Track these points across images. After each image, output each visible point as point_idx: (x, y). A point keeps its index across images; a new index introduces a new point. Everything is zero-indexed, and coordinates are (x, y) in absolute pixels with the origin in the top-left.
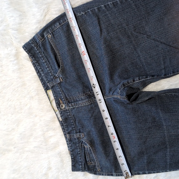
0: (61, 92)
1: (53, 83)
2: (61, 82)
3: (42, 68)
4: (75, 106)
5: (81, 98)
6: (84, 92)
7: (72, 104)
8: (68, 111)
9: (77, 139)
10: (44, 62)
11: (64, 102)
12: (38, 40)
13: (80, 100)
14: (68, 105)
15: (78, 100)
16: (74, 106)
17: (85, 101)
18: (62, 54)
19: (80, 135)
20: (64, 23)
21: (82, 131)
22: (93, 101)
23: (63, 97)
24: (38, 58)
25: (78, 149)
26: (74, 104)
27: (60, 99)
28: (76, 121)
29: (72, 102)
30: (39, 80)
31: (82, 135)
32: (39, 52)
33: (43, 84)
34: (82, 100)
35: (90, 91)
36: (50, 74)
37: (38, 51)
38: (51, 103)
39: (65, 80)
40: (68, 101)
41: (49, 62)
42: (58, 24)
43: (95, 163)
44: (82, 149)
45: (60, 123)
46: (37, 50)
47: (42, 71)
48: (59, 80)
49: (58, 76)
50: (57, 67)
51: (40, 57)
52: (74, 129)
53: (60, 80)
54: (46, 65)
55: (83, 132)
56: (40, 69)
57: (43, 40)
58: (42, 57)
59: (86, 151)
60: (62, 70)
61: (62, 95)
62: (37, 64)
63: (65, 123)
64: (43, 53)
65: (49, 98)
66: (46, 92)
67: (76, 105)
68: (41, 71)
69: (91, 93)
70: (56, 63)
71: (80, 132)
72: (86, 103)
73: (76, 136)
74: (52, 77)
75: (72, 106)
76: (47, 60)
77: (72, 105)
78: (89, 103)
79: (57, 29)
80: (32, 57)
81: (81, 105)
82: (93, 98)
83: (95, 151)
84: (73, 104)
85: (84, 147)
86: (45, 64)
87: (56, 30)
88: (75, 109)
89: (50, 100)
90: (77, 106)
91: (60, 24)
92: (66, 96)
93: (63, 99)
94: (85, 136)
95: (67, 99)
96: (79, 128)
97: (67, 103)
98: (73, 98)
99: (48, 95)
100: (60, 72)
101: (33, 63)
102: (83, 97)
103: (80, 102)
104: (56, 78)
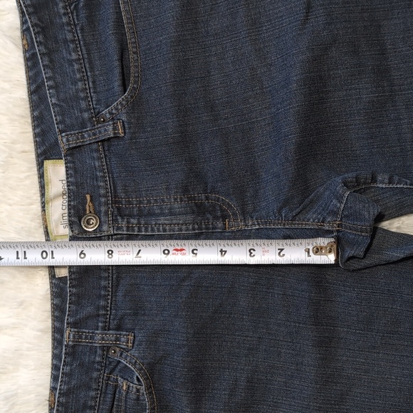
0: (100, 174)
1: (83, 137)
2: (116, 137)
3: (59, 79)
4: (140, 230)
5: (170, 209)
6: (185, 190)
7: (132, 220)
9: (99, 352)
10: (75, 60)
11: (103, 209)
13: (162, 214)
14: (115, 220)
15: (159, 211)
16: (136, 229)
17: (181, 219)
18: (149, 49)
19: (117, 339)
21: (129, 326)
22: (207, 229)
23: (102, 192)
24: (57, 42)
25: (90, 388)
26: (139, 223)
27: (88, 197)
28: (117, 286)
29: (131, 216)
30: (30, 120)
31: (126, 339)
32: (69, 24)
33: (36, 135)
34: (171, 214)
35: (205, 191)
36: (83, 104)
37: (65, 20)
38: (43, 207)
39: (134, 133)
40: (119, 209)
41: (90, 63)
44: (105, 393)
45: (52, 285)
46: (65, 14)
47: (56, 87)
48: (111, 128)
49: (111, 113)
50: (117, 84)
51: (66, 41)
52: (102, 312)
53: (115, 129)
54: (79, 71)
55: (132, 330)
56: (49, 79)
58: (73, 41)
59: (120, 400)
60: (132, 97)
61: (102, 184)
62: (46, 59)
63: (73, 287)
64: (82, 29)
66: (40, 165)
67: (143, 229)
68: (50, 88)
69: (207, 198)
70: (117, 71)
71: (119, 328)
72: (184, 227)
73: (103, 339)
74: (86, 115)
75: (128, 227)
76: (86, 56)
77: (128, 222)
78: (194, 229)
80: (38, 33)
82: (209, 216)
84: (134, 221)
85: (116, 387)
86: (76, 67)
89: (43, 195)
90: (146, 231)
92: (115, 191)
93: (103, 200)
94: (136, 343)
95: (116, 202)
96: (120, 313)
97: (112, 213)
98: (140, 202)
99: (41, 176)
100: (124, 103)
101: (28, 55)
102: (176, 206)
103: (162, 220)
104: (98, 122)
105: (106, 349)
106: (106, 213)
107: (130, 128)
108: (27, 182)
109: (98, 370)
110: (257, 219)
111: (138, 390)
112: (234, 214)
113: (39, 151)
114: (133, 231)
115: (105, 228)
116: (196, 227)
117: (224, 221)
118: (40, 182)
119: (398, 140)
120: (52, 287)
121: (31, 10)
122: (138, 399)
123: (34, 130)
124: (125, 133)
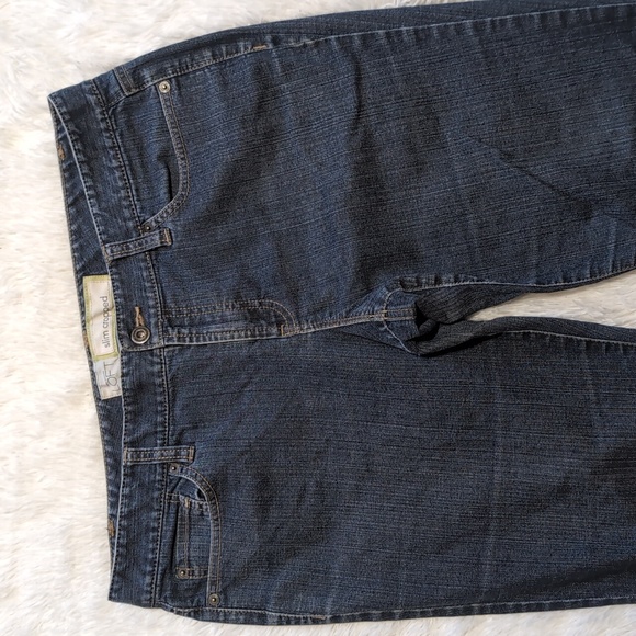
0: (148, 285)
1: (128, 248)
2: (164, 246)
3: (100, 188)
4: (191, 341)
5: (222, 316)
6: (238, 297)
7: (183, 330)
8: (155, 359)
9: (159, 470)
10: (116, 168)
11: (153, 321)
12: (117, 88)
13: (213, 322)
14: (165, 332)
15: (210, 319)
16: (187, 339)
17: (233, 327)
19: (177, 454)
20: (229, 57)
21: (189, 440)
22: (261, 335)
23: (151, 303)
24: (95, 149)
25: (152, 509)
26: (191, 333)
27: (137, 309)
28: (174, 400)
29: (182, 326)
31: (186, 453)
32: (107, 130)
33: (74, 251)
34: (224, 321)
35: (258, 297)
36: (127, 213)
37: (102, 126)
38: (84, 326)
39: (181, 241)
40: (169, 320)
41: (132, 170)
42: (209, 54)
43: (206, 573)
44: (168, 513)
46: (102, 120)
47: (97, 196)
48: (157, 237)
49: (157, 222)
50: (163, 191)
51: (105, 148)
52: (159, 429)
53: (161, 238)
54: (121, 178)
55: (191, 443)
56: (89, 188)
57: (134, 91)
58: (112, 148)
59: (182, 519)
60: (178, 204)
61: (150, 295)
62: (85, 168)
63: (128, 404)
64: (121, 135)
65: (82, 305)
66: (79, 283)
67: (194, 339)
68: (91, 197)
69: (260, 304)
71: (178, 443)
72: (236, 334)
73: (162, 455)
74: (131, 224)
75: (179, 338)
76: (127, 163)
77: (179, 333)
79: (199, 70)
80: (76, 140)
81: (216, 339)
82: (263, 322)
83: (222, 517)
84: (185, 331)
85: (178, 505)
86: (117, 174)
87: (195, 72)
88: (187, 354)
90: (198, 340)
91: (214, 56)
92: (165, 302)
93: (152, 311)
94: (197, 456)
95: (166, 313)
96: (179, 428)
97: (162, 324)
98: (191, 311)
99: (81, 294)
100: (170, 211)
101: (64, 166)
102: (228, 313)
103: (213, 328)
104: (144, 231)
105: (165, 466)
106: (156, 325)
107: (177, 237)
108: (68, 302)
109: (160, 490)
110: (312, 322)
111: (201, 506)
112: (289, 319)
113: (78, 267)
114: (185, 341)
115: (155, 339)
116: (249, 333)
117: (279, 325)
118: (80, 300)
119: (465, 237)
120: (98, 410)
121: (67, 117)
122: (202, 515)
123: (72, 244)
124: (172, 242)
